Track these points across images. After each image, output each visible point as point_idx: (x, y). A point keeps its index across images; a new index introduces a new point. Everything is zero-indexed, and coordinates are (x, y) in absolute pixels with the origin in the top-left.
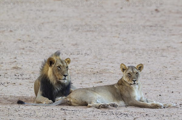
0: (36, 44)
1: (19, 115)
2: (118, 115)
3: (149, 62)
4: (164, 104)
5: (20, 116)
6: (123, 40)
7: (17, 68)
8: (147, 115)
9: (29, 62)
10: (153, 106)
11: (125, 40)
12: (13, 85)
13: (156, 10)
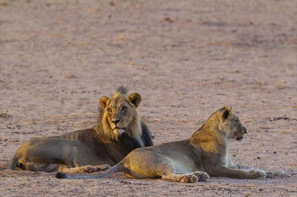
0: (8, 75)
1: (60, 192)
2: (215, 191)
3: (203, 104)
4: (267, 172)
5: (62, 194)
6: (143, 69)
7: (4, 116)
8: (261, 190)
9: (15, 106)
10: (252, 174)
11: (146, 68)
12: (16, 144)
13: (167, 19)
